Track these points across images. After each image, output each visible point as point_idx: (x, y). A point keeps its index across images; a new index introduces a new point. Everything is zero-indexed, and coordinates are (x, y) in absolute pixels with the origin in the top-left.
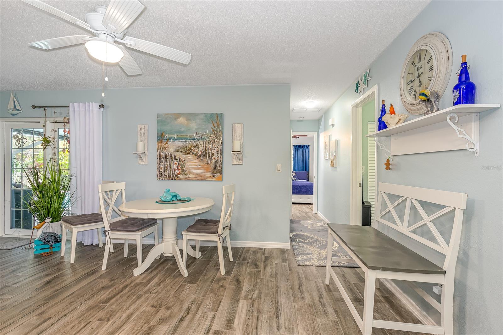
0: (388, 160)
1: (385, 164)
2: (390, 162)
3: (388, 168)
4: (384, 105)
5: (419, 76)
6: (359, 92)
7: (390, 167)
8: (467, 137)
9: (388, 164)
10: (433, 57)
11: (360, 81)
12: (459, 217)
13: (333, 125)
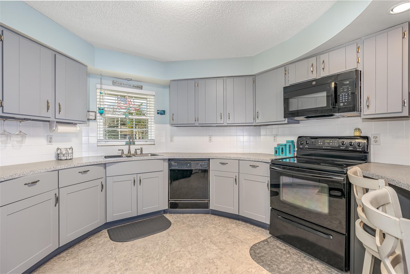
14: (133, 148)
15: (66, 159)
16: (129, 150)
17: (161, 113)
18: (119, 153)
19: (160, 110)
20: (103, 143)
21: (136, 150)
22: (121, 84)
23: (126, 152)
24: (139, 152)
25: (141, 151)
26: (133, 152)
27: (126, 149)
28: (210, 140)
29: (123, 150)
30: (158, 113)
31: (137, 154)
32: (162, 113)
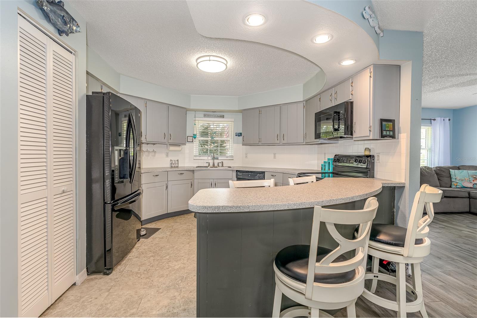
14: (216, 162)
15: (175, 167)
16: (214, 163)
17: (238, 135)
18: (207, 165)
19: (238, 132)
20: (198, 158)
21: (218, 163)
22: (209, 116)
23: (211, 165)
24: (220, 165)
25: (222, 165)
26: (216, 165)
27: (211, 162)
28: (275, 157)
29: (209, 163)
30: (236, 135)
31: (219, 166)
32: (240, 135)
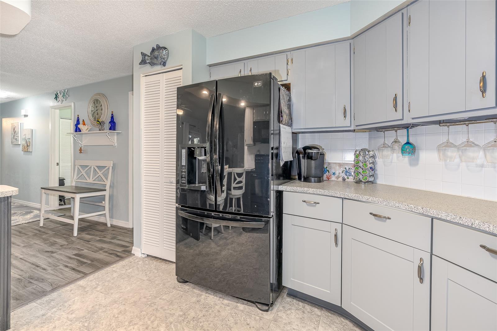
0: (81, 148)
1: (79, 150)
2: (82, 149)
3: (81, 152)
4: (78, 118)
5: (97, 110)
6: (58, 100)
7: (82, 151)
8: (113, 141)
9: (81, 150)
10: (102, 105)
11: (59, 94)
12: (111, 168)
13: (26, 116)
